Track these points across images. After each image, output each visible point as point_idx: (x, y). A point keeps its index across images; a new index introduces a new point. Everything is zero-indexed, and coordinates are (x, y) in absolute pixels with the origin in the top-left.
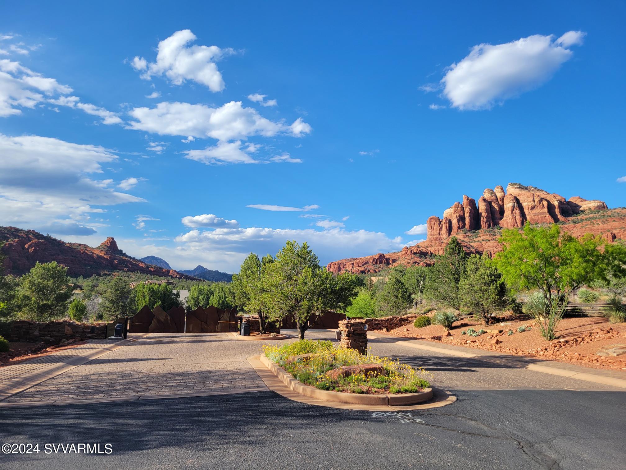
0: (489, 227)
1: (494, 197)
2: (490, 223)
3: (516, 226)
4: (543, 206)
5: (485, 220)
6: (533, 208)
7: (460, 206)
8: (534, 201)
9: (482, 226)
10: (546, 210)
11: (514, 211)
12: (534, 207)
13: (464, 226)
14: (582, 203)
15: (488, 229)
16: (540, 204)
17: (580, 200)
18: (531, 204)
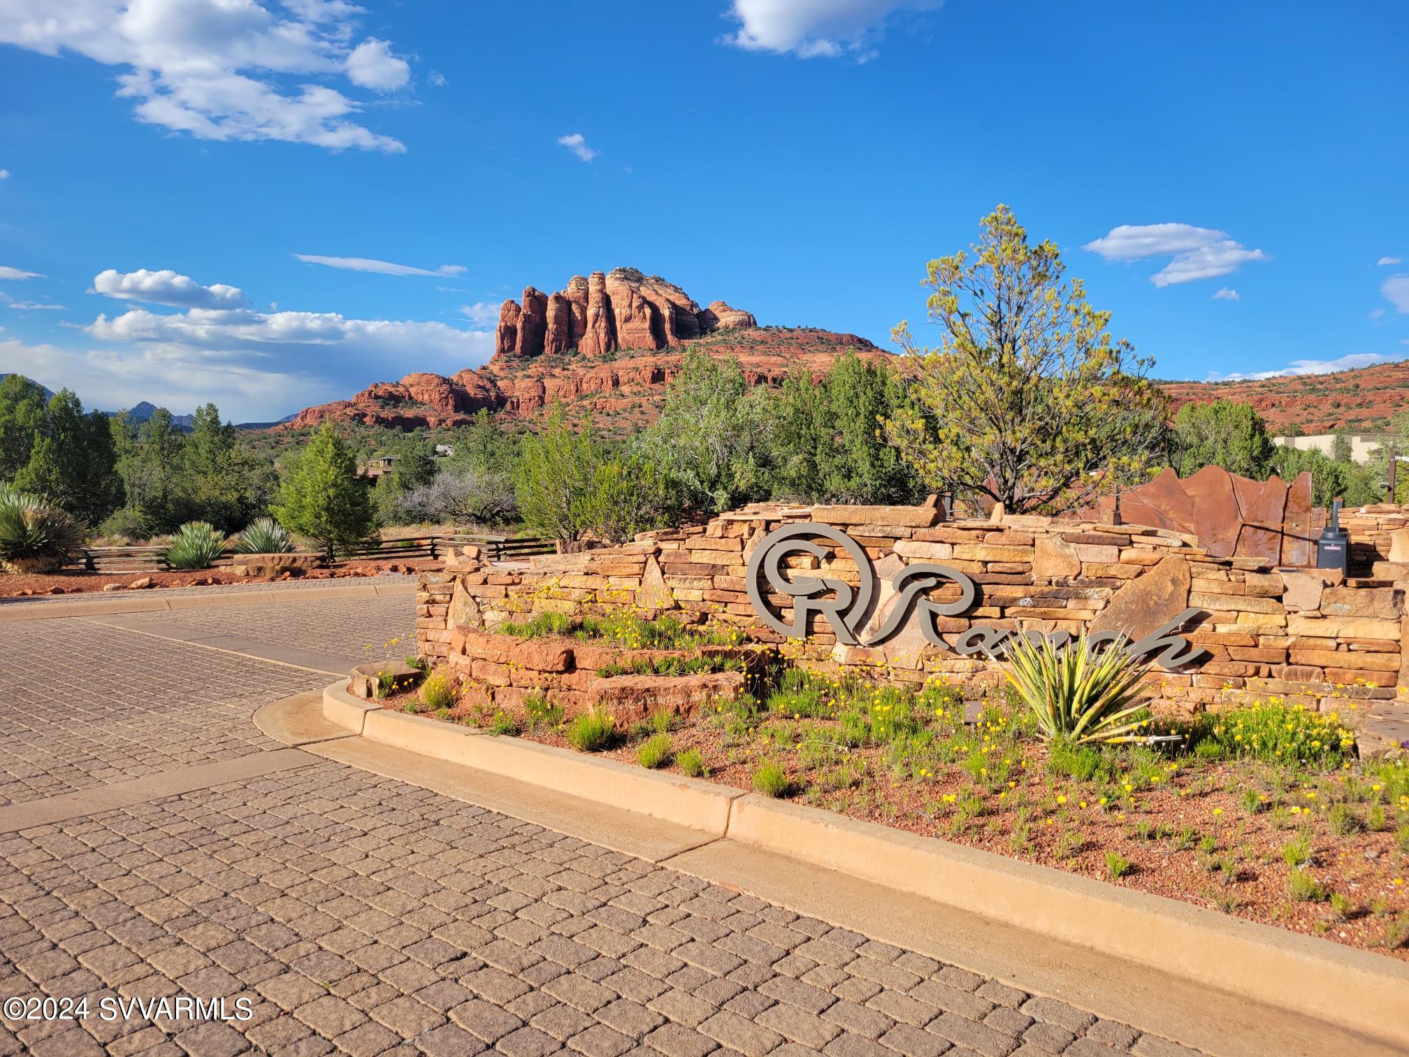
0: (556, 352)
1: (581, 294)
2: (561, 344)
3: (597, 353)
4: (645, 317)
5: (551, 337)
6: (628, 319)
7: (513, 307)
8: (630, 306)
9: (547, 349)
10: (647, 324)
11: (598, 324)
12: (630, 318)
13: (512, 348)
14: (723, 314)
15: (555, 356)
16: (639, 312)
17: (721, 308)
18: (626, 312)
